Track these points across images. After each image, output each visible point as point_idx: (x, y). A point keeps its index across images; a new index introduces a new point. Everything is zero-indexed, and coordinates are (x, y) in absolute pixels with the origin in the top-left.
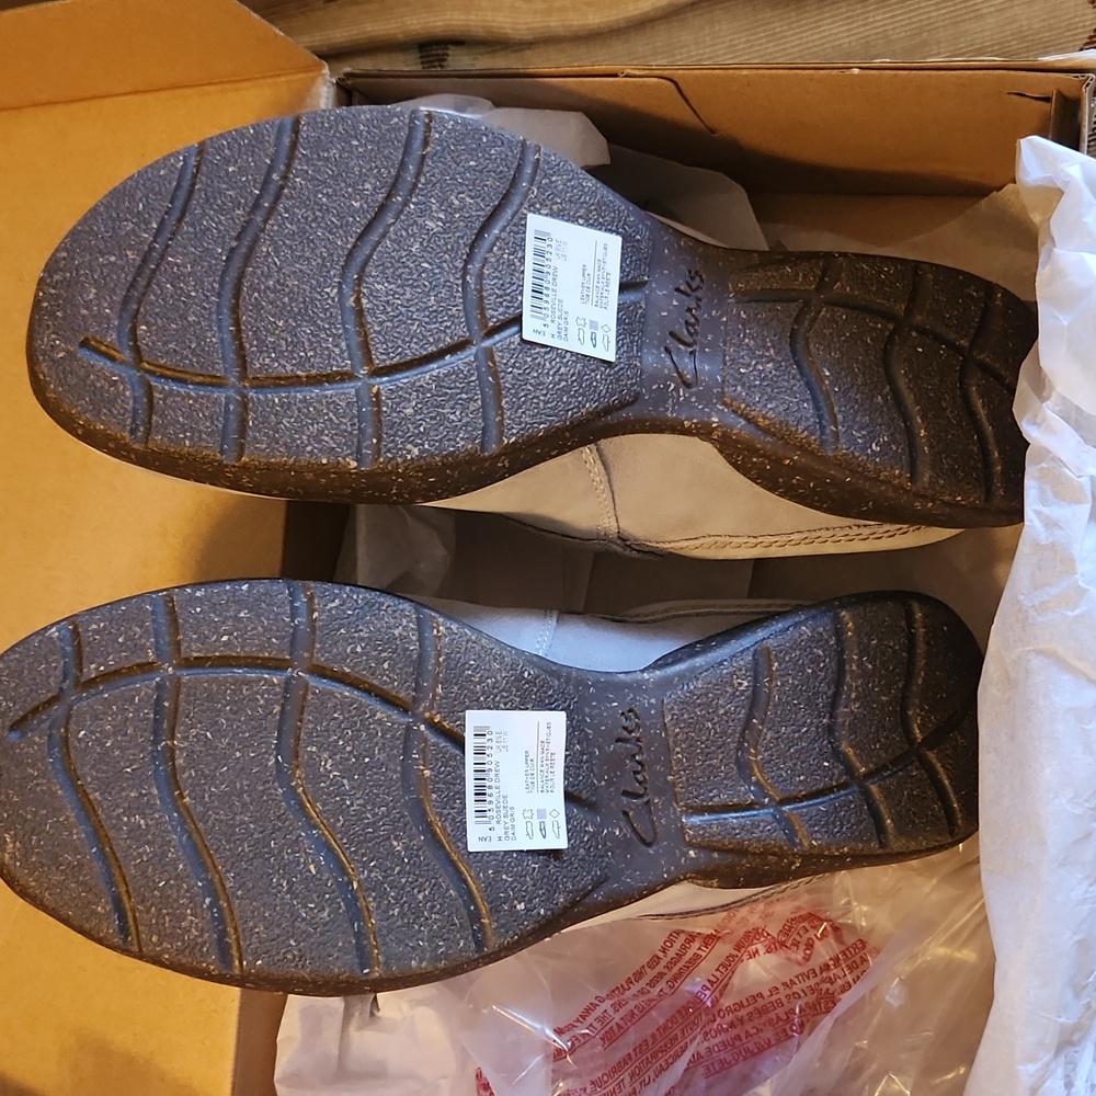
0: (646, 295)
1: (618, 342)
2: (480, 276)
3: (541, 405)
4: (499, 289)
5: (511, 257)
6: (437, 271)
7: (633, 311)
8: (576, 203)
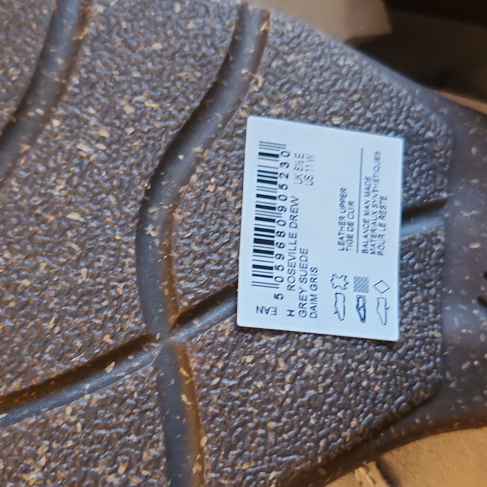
0: (446, 220)
1: (402, 304)
2: (168, 224)
3: (271, 438)
4: (199, 244)
5: (221, 189)
6: (94, 224)
7: (425, 249)
8: (328, 93)
